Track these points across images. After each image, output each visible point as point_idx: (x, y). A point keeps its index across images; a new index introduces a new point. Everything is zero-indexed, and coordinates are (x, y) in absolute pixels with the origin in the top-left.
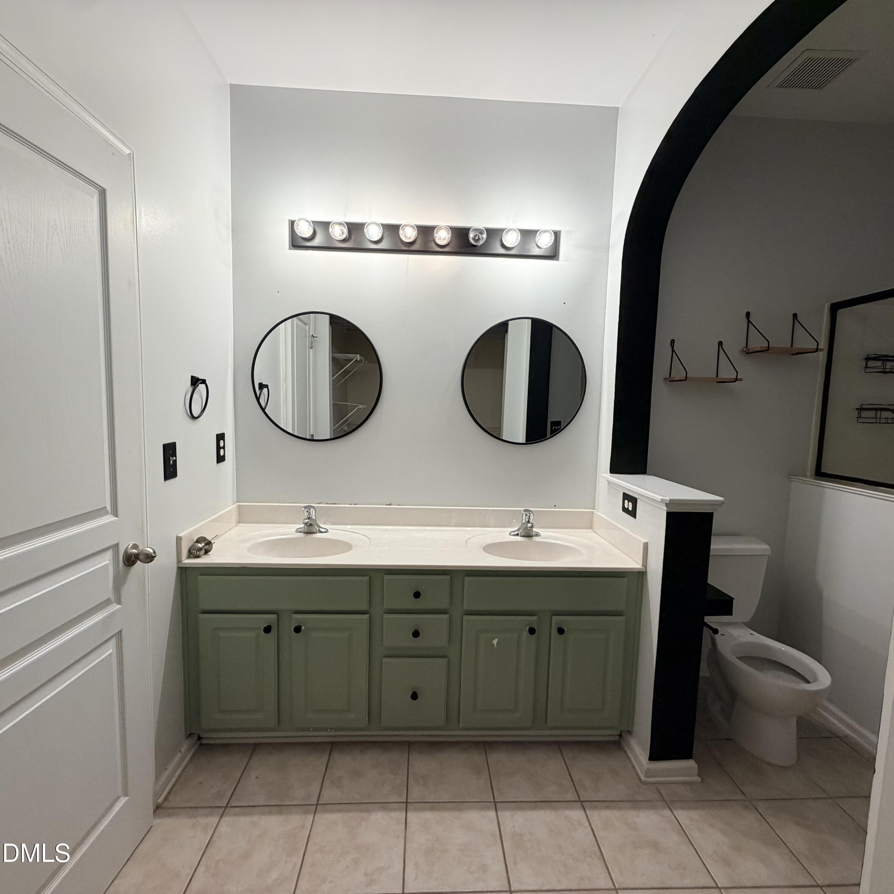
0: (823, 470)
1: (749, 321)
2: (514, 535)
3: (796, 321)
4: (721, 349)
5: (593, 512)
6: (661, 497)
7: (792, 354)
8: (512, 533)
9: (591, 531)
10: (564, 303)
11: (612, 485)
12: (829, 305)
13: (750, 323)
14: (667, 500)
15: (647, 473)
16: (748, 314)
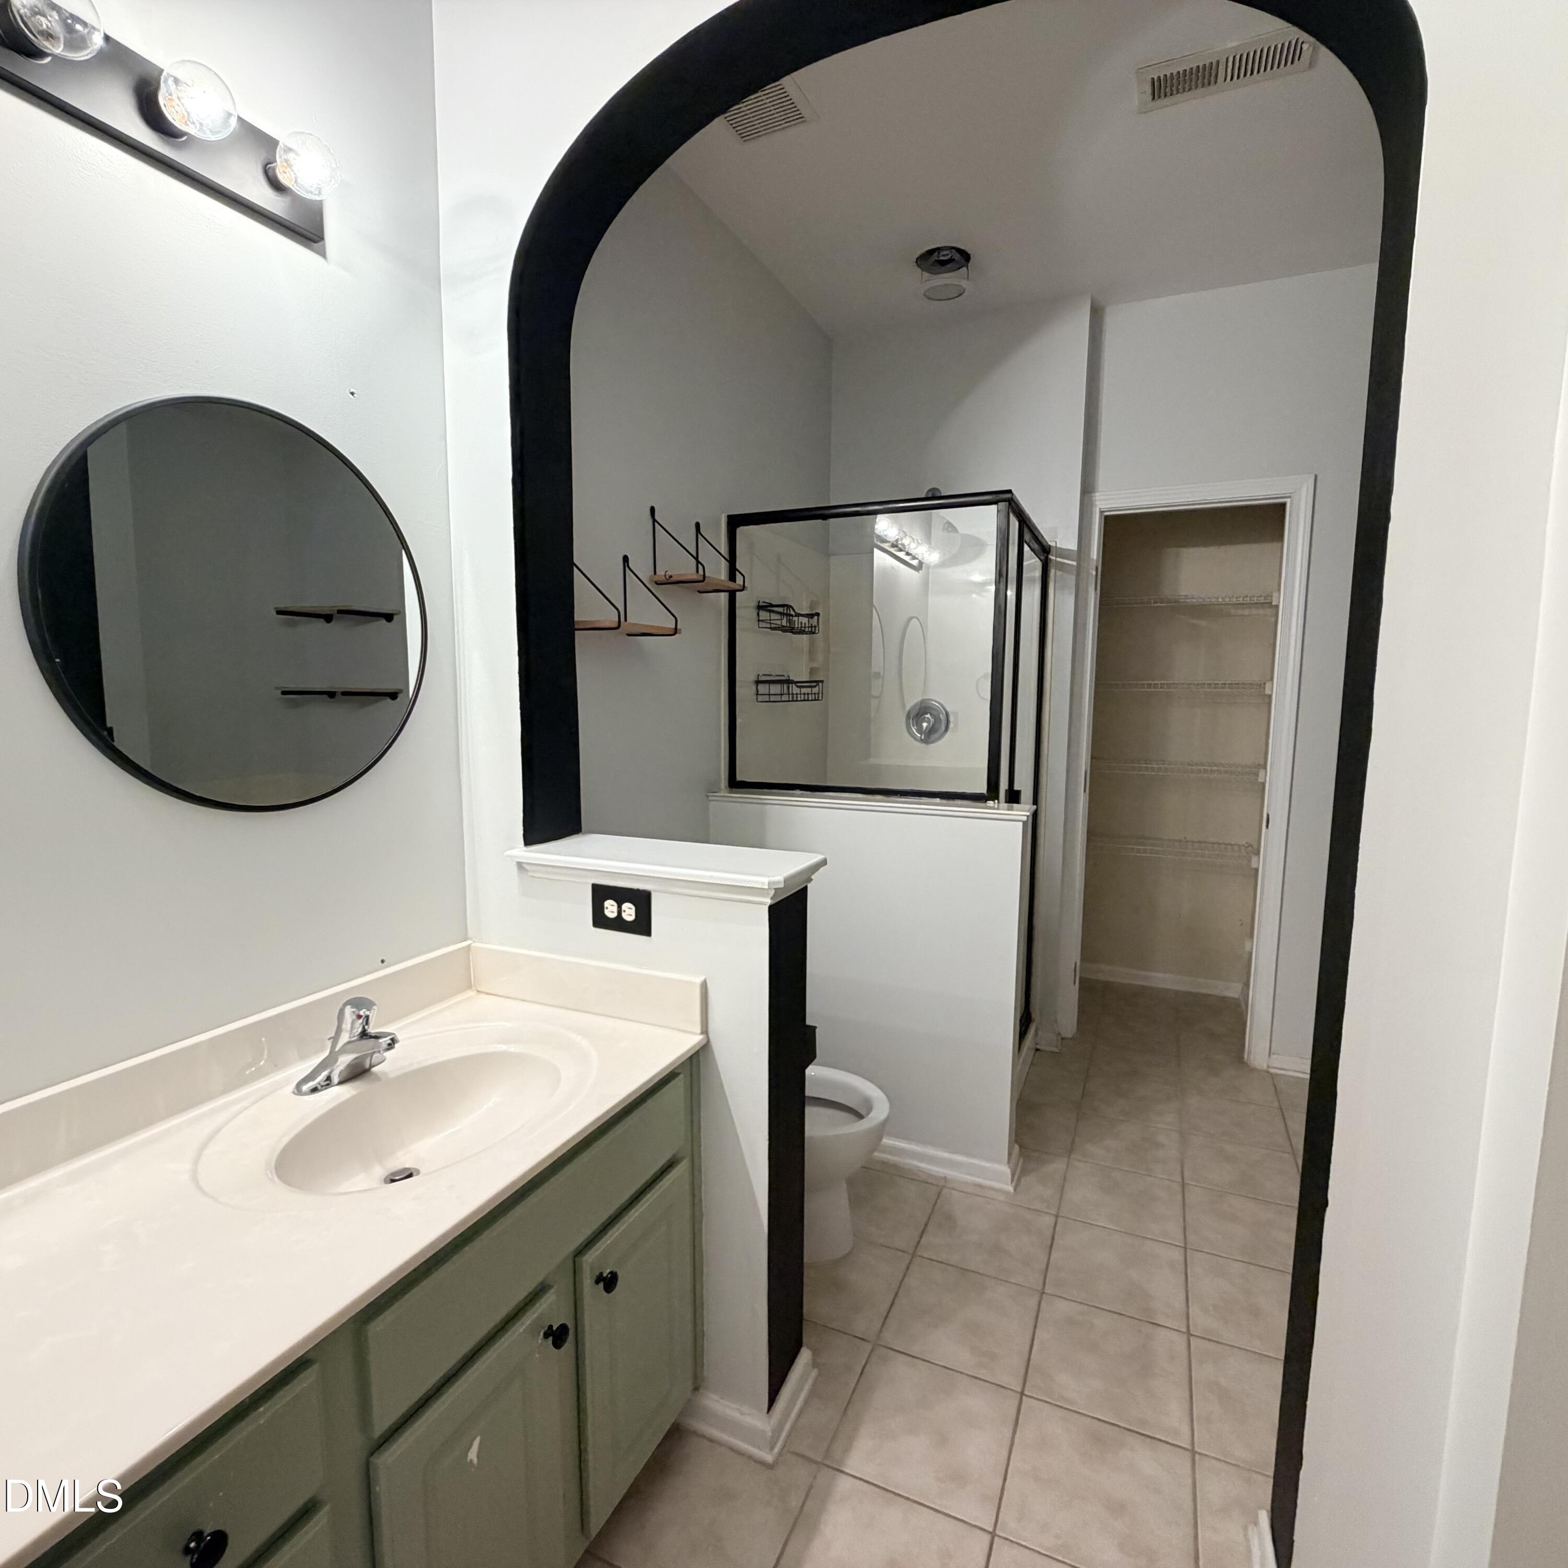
0: (739, 778)
1: (654, 521)
2: (314, 1090)
3: (699, 536)
4: (627, 569)
5: (469, 946)
6: (766, 880)
7: (700, 592)
8: (305, 1088)
9: (471, 993)
10: (352, 394)
11: (534, 871)
12: (726, 516)
13: (656, 524)
14: (778, 883)
15: (583, 830)
16: (652, 510)
